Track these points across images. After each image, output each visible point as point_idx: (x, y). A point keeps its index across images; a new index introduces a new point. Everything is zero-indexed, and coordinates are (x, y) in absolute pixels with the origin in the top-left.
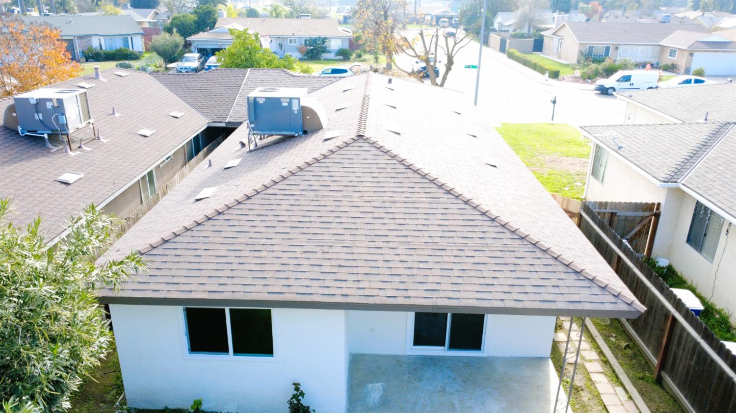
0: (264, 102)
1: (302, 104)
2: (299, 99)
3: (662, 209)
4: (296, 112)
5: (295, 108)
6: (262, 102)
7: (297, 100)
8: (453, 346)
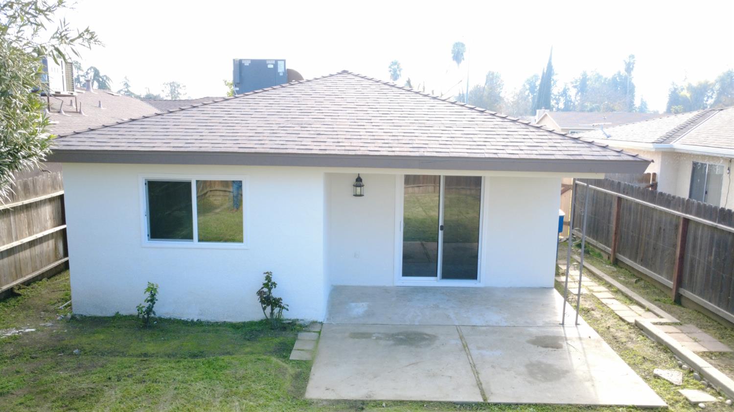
0: (249, 64)
1: (287, 67)
2: (284, 61)
3: (658, 180)
4: (281, 74)
5: (281, 70)
6: (248, 65)
7: (283, 62)
8: (445, 276)
